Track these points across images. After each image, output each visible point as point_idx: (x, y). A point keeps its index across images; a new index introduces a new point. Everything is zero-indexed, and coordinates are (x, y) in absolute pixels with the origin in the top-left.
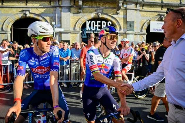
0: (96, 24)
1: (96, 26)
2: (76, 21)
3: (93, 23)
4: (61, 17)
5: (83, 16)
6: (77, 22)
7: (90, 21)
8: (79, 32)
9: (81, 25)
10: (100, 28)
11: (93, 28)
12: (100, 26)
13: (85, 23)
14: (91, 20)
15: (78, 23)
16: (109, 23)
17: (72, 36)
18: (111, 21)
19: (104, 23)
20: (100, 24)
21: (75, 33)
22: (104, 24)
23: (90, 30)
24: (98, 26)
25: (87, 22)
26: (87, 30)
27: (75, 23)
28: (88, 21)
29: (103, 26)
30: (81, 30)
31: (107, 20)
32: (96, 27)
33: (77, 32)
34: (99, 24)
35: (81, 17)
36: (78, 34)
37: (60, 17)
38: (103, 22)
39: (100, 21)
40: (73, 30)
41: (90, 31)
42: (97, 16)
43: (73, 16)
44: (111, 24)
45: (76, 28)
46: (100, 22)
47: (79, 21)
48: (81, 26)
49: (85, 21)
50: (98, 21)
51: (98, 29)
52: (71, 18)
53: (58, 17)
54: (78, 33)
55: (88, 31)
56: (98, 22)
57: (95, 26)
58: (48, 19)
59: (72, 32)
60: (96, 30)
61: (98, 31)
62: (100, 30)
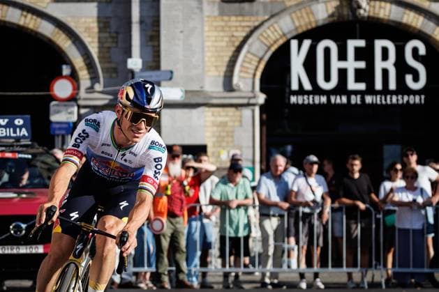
0: (343, 56)
1: (342, 65)
2: (237, 44)
3: (327, 51)
5: (272, 16)
6: (239, 49)
7: (307, 43)
8: (252, 101)
9: (259, 62)
10: (365, 75)
11: (327, 78)
12: (362, 65)
14: (316, 34)
15: (248, 52)
16: (415, 50)
17: (214, 124)
18: (421, 36)
19: (385, 52)
20: (365, 54)
21: (236, 106)
22: (385, 56)
23: (307, 86)
24: (352, 65)
25: (294, 43)
26: (295, 86)
27: (230, 53)
28: (300, 38)
29: (379, 65)
30: (262, 90)
31: (400, 34)
32: (343, 73)
33: (245, 101)
35: (261, 19)
36: (247, 112)
37: (149, 21)
38: (379, 44)
39: (361, 38)
40: (220, 88)
42: (346, 12)
43: (222, 13)
44: (422, 51)
45: (235, 80)
46: (361, 43)
47: (250, 41)
48: (262, 66)
49: (281, 42)
50: (354, 37)
51: (352, 85)
52: (206, 29)
53: (141, 22)
54: (248, 105)
55: (301, 91)
56: (352, 44)
57: (336, 65)
58: (88, 29)
59: (215, 101)
60: (341, 88)
61: (356, 93)
62: (362, 86)
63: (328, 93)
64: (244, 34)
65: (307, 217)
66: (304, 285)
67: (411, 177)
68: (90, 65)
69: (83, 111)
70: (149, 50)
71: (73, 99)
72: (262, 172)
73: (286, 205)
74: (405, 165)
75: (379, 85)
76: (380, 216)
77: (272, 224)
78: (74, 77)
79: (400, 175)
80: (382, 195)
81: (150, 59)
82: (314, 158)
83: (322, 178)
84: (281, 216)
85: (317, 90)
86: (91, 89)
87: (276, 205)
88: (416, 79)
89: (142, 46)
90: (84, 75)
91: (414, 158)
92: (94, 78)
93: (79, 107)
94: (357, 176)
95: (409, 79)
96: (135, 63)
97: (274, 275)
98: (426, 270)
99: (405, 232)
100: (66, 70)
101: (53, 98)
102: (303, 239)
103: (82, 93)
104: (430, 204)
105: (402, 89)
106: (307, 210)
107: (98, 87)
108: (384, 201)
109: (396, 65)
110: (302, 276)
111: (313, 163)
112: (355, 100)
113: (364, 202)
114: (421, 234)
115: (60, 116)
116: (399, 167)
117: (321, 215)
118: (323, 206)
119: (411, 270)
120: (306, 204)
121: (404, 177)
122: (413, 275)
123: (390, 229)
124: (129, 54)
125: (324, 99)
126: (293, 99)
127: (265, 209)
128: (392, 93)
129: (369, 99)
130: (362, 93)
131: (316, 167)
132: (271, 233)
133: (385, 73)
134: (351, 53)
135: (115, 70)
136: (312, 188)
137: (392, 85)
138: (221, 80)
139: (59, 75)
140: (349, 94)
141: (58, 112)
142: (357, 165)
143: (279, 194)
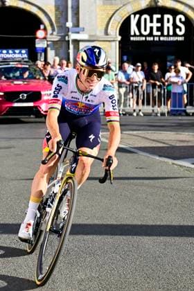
1: (151, 25)
2: (110, 16)
3: (145, 19)
4: (78, 8)
5: (124, 5)
6: (111, 19)
7: (138, 16)
8: (116, 39)
9: (118, 24)
11: (145, 30)
12: (159, 25)
13: (128, 19)
14: (141, 13)
15: (114, 19)
16: (180, 19)
18: (182, 13)
19: (168, 19)
21: (109, 41)
23: (138, 33)
24: (155, 25)
25: (132, 16)
26: (132, 33)
27: (107, 20)
28: (135, 14)
29: (166, 25)
30: (120, 35)
31: (174, 13)
32: (151, 28)
33: (112, 39)
34: (159, 20)
35: (119, 6)
36: (113, 43)
37: (75, 7)
38: (166, 16)
40: (103, 34)
41: (138, 36)
42: (153, 4)
43: (104, 4)
44: (183, 19)
45: (109, 31)
46: (159, 16)
47: (115, 15)
48: (120, 25)
49: (127, 15)
50: (156, 14)
51: (155, 33)
52: (98, 10)
53: (72, 7)
54: (114, 41)
55: (135, 35)
58: (51, 10)
59: (101, 39)
60: (151, 34)
61: (157, 36)
62: (159, 33)
63: (146, 36)
64: (113, 12)
65: (137, 87)
66: (135, 114)
67: (178, 72)
68: (52, 25)
69: (49, 43)
70: (75, 19)
71: (45, 38)
72: (119, 70)
73: (128, 83)
74: (176, 67)
75: (166, 33)
76: (165, 87)
77: (123, 90)
78: (45, 29)
79: (173, 70)
80: (166, 79)
81: (75, 22)
82: (139, 64)
83: (142, 72)
84: (127, 87)
85: (141, 35)
86: (52, 34)
87: (124, 83)
88: (180, 30)
89: (73, 17)
90: (49, 28)
91: (179, 64)
92: (53, 30)
93: (47, 41)
94: (156, 71)
95: (178, 30)
96: (69, 24)
97: (123, 110)
98: (183, 109)
99: (175, 94)
100: (42, 27)
101: (37, 38)
102: (135, 96)
103: (48, 36)
104: (185, 82)
105: (175, 34)
106: (137, 85)
107: (55, 33)
108: (167, 81)
109: (173, 25)
110: (134, 111)
111: (138, 66)
112: (156, 39)
113: (159, 81)
114: (181, 95)
115: (40, 45)
116: (173, 67)
117: (142, 87)
118: (143, 83)
119: (177, 109)
120: (136, 83)
121: (175, 72)
122: (177, 111)
123: (169, 92)
124: (67, 20)
125: (144, 39)
126: (132, 39)
127: (120, 84)
128: (171, 36)
129: (162, 39)
130: (159, 36)
131: (140, 68)
132: (122, 94)
133: (168, 28)
134: (155, 20)
135: (62, 26)
136: (139, 76)
137: (171, 33)
138: (103, 31)
139: (39, 29)
140: (154, 36)
141: (39, 43)
142: (156, 67)
143: (126, 78)
